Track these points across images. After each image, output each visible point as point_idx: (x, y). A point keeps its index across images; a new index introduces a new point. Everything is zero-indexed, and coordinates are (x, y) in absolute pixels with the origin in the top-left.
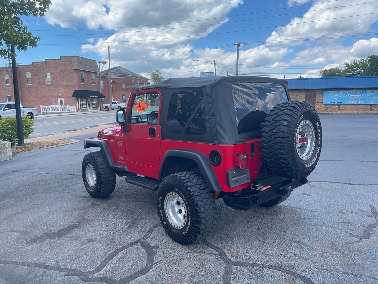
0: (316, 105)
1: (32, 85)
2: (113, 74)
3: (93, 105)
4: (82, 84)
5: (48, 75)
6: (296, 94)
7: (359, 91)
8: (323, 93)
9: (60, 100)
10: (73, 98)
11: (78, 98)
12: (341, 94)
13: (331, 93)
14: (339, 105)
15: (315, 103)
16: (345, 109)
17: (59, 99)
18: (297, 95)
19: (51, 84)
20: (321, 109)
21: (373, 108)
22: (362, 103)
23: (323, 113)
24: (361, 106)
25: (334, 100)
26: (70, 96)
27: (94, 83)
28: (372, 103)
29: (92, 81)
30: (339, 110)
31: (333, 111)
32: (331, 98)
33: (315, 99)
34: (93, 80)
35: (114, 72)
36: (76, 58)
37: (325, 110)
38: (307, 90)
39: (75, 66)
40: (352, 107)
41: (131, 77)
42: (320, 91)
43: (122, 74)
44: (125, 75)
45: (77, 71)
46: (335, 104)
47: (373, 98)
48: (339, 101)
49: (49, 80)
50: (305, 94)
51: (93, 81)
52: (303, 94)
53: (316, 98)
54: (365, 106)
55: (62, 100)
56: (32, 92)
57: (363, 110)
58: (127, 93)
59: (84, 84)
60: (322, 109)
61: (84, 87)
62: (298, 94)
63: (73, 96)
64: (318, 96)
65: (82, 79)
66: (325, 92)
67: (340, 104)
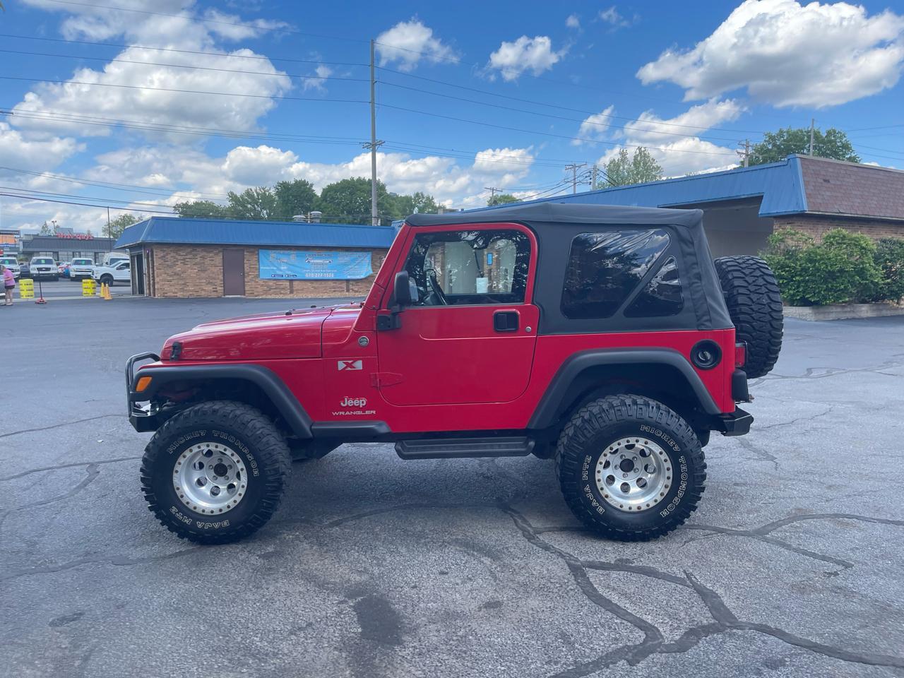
0: (246, 280)
6: (202, 254)
7: (324, 253)
8: (258, 254)
12: (292, 257)
13: (273, 254)
14: (291, 281)
15: (244, 275)
16: (302, 290)
18: (203, 257)
20: (258, 290)
21: (351, 287)
22: (332, 276)
23: (264, 297)
24: (331, 284)
25: (281, 270)
28: (349, 277)
30: (292, 292)
31: (281, 294)
32: (275, 266)
33: (244, 268)
37: (266, 292)
38: (224, 247)
40: (316, 285)
42: (252, 250)
46: (284, 278)
47: (350, 267)
48: (289, 273)
50: (221, 254)
52: (216, 254)
53: (245, 265)
54: (338, 282)
57: (334, 291)
60: (260, 289)
62: (204, 253)
64: (249, 261)
66: (262, 252)
67: (292, 278)
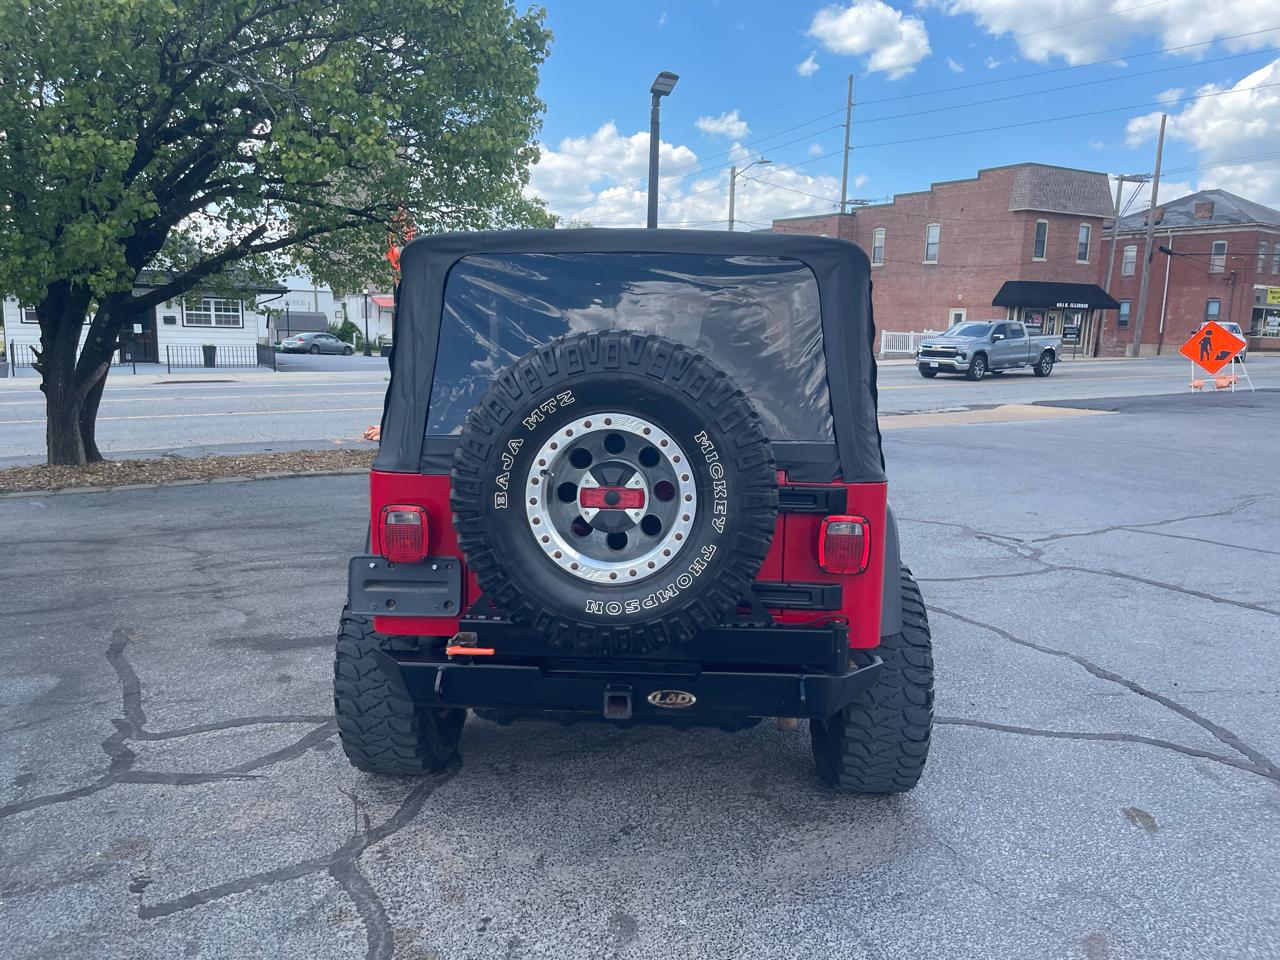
1: (883, 267)
2: (1183, 220)
3: (1065, 335)
4: (1035, 259)
5: (934, 233)
9: (956, 315)
10: (996, 309)
11: (1012, 308)
17: (953, 312)
19: (936, 262)
26: (988, 301)
27: (1082, 256)
29: (1078, 249)
34: (1081, 244)
35: (1187, 214)
36: (1028, 169)
39: (1021, 200)
41: (1256, 229)
43: (1223, 217)
44: (1233, 221)
45: (1024, 216)
49: (933, 250)
51: (1084, 246)
55: (961, 315)
56: (881, 288)
58: (1229, 293)
59: (1043, 260)
61: (1043, 269)
63: (996, 303)
65: (1040, 244)
